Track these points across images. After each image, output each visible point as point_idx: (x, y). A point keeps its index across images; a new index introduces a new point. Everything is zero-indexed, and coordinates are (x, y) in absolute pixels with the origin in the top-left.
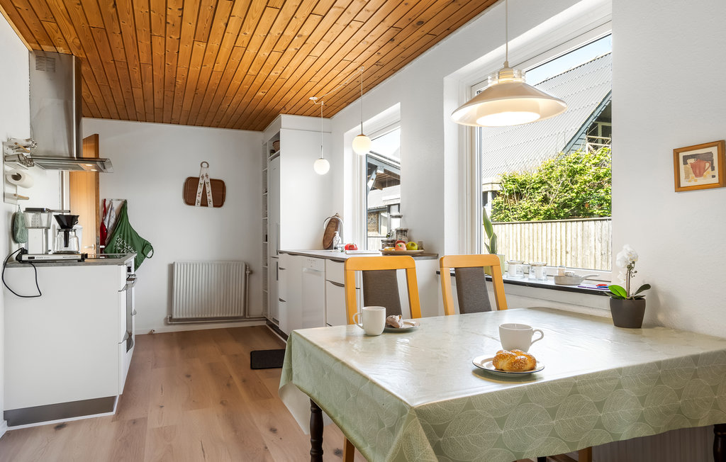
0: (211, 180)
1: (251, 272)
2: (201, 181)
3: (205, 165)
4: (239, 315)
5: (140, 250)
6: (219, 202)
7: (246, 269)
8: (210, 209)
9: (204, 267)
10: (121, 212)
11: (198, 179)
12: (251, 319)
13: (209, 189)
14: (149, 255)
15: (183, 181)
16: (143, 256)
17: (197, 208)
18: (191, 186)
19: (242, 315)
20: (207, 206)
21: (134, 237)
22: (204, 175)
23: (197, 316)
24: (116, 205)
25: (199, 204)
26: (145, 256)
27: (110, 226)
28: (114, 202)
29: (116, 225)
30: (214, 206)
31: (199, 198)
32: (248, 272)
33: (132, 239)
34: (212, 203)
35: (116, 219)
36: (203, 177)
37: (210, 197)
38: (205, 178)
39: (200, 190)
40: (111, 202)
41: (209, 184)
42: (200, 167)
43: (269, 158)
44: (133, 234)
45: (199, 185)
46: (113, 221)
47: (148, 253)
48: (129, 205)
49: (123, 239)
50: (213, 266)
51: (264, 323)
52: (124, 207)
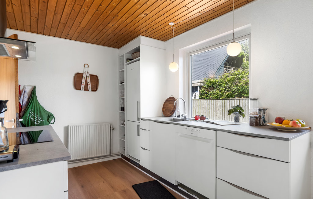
0: (90, 75)
1: (114, 129)
2: (84, 75)
3: (86, 66)
4: (107, 154)
5: (46, 119)
6: (95, 88)
7: (111, 127)
8: (90, 92)
9: (87, 127)
10: (32, 93)
11: (83, 74)
12: (113, 156)
13: (89, 80)
14: (52, 121)
15: (73, 75)
16: (48, 123)
17: (82, 92)
18: (78, 78)
19: (109, 154)
20: (88, 90)
21: (42, 111)
22: (86, 72)
23: (83, 158)
24: (28, 90)
25: (83, 89)
26: (50, 123)
27: (24, 103)
28: (26, 87)
29: (28, 103)
30: (92, 91)
31: (83, 86)
32: (112, 129)
33: (40, 112)
34: (91, 89)
35: (28, 99)
36: (85, 73)
37: (90, 86)
38: (87, 73)
39: (84, 81)
40: (24, 87)
41: (89, 77)
42: (84, 67)
43: (125, 63)
44: (41, 108)
45: (83, 78)
46: (26, 100)
47: (51, 121)
48: (37, 89)
49: (34, 112)
50: (92, 127)
51: (120, 157)
52: (34, 90)
